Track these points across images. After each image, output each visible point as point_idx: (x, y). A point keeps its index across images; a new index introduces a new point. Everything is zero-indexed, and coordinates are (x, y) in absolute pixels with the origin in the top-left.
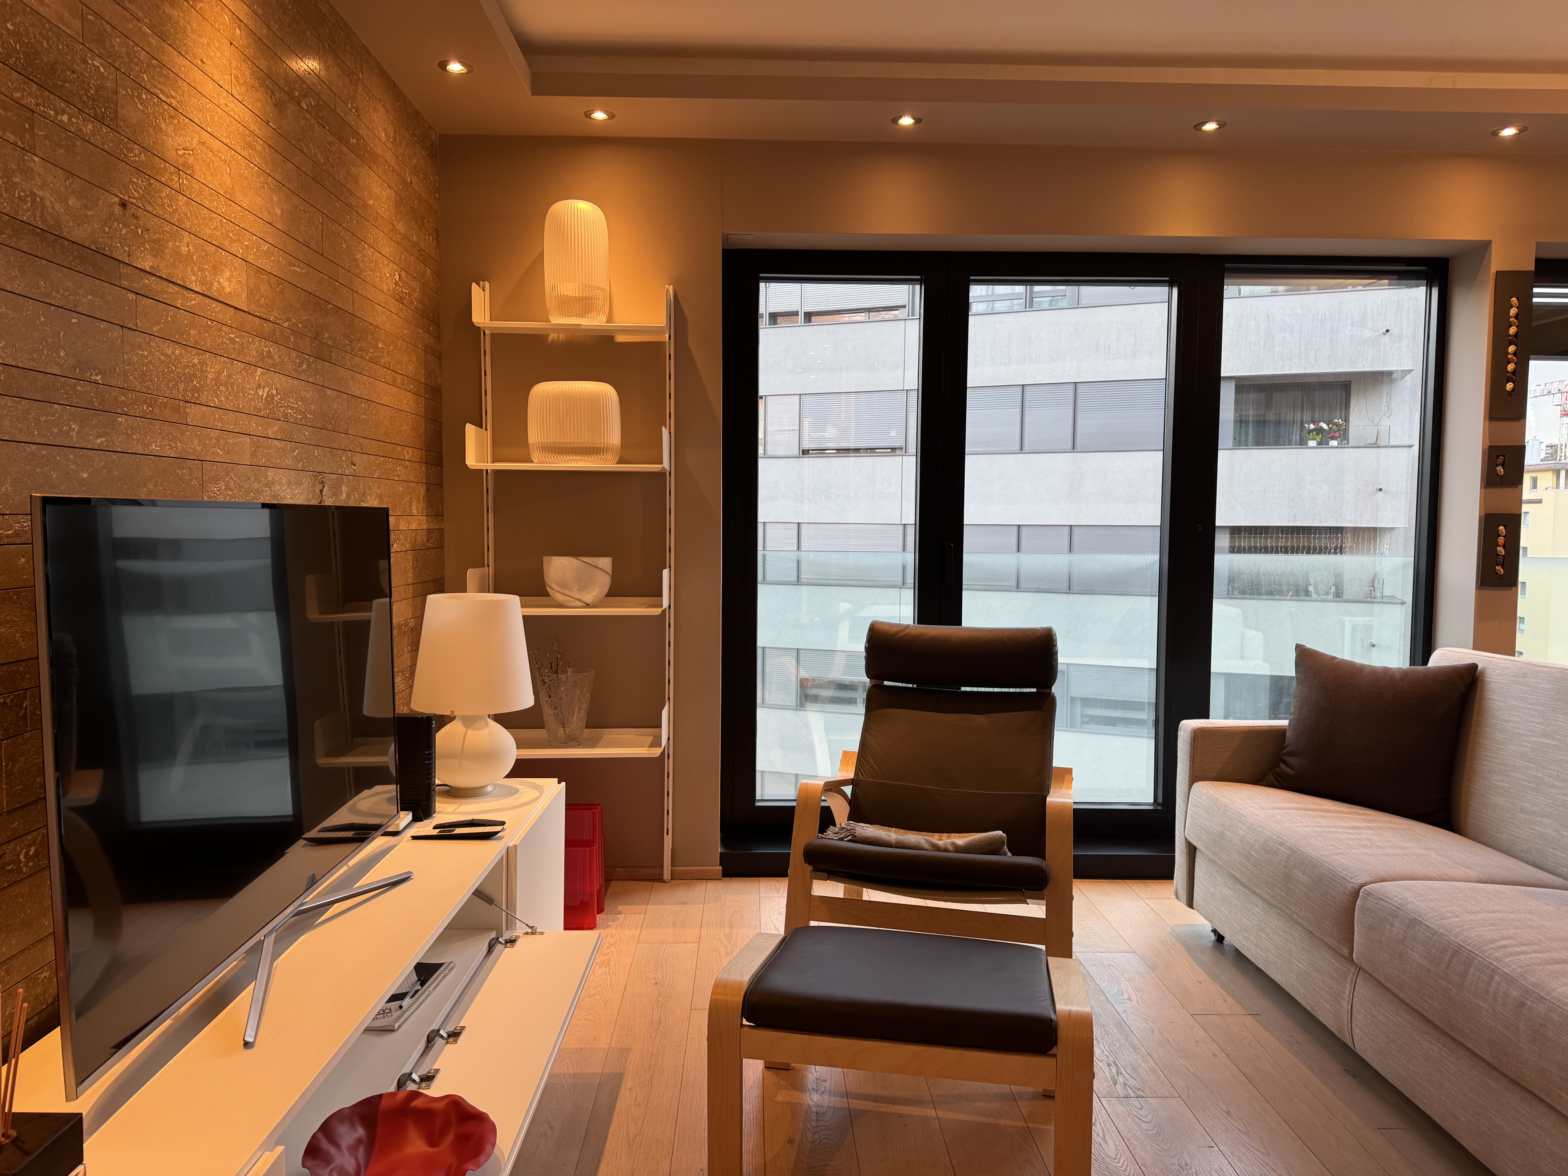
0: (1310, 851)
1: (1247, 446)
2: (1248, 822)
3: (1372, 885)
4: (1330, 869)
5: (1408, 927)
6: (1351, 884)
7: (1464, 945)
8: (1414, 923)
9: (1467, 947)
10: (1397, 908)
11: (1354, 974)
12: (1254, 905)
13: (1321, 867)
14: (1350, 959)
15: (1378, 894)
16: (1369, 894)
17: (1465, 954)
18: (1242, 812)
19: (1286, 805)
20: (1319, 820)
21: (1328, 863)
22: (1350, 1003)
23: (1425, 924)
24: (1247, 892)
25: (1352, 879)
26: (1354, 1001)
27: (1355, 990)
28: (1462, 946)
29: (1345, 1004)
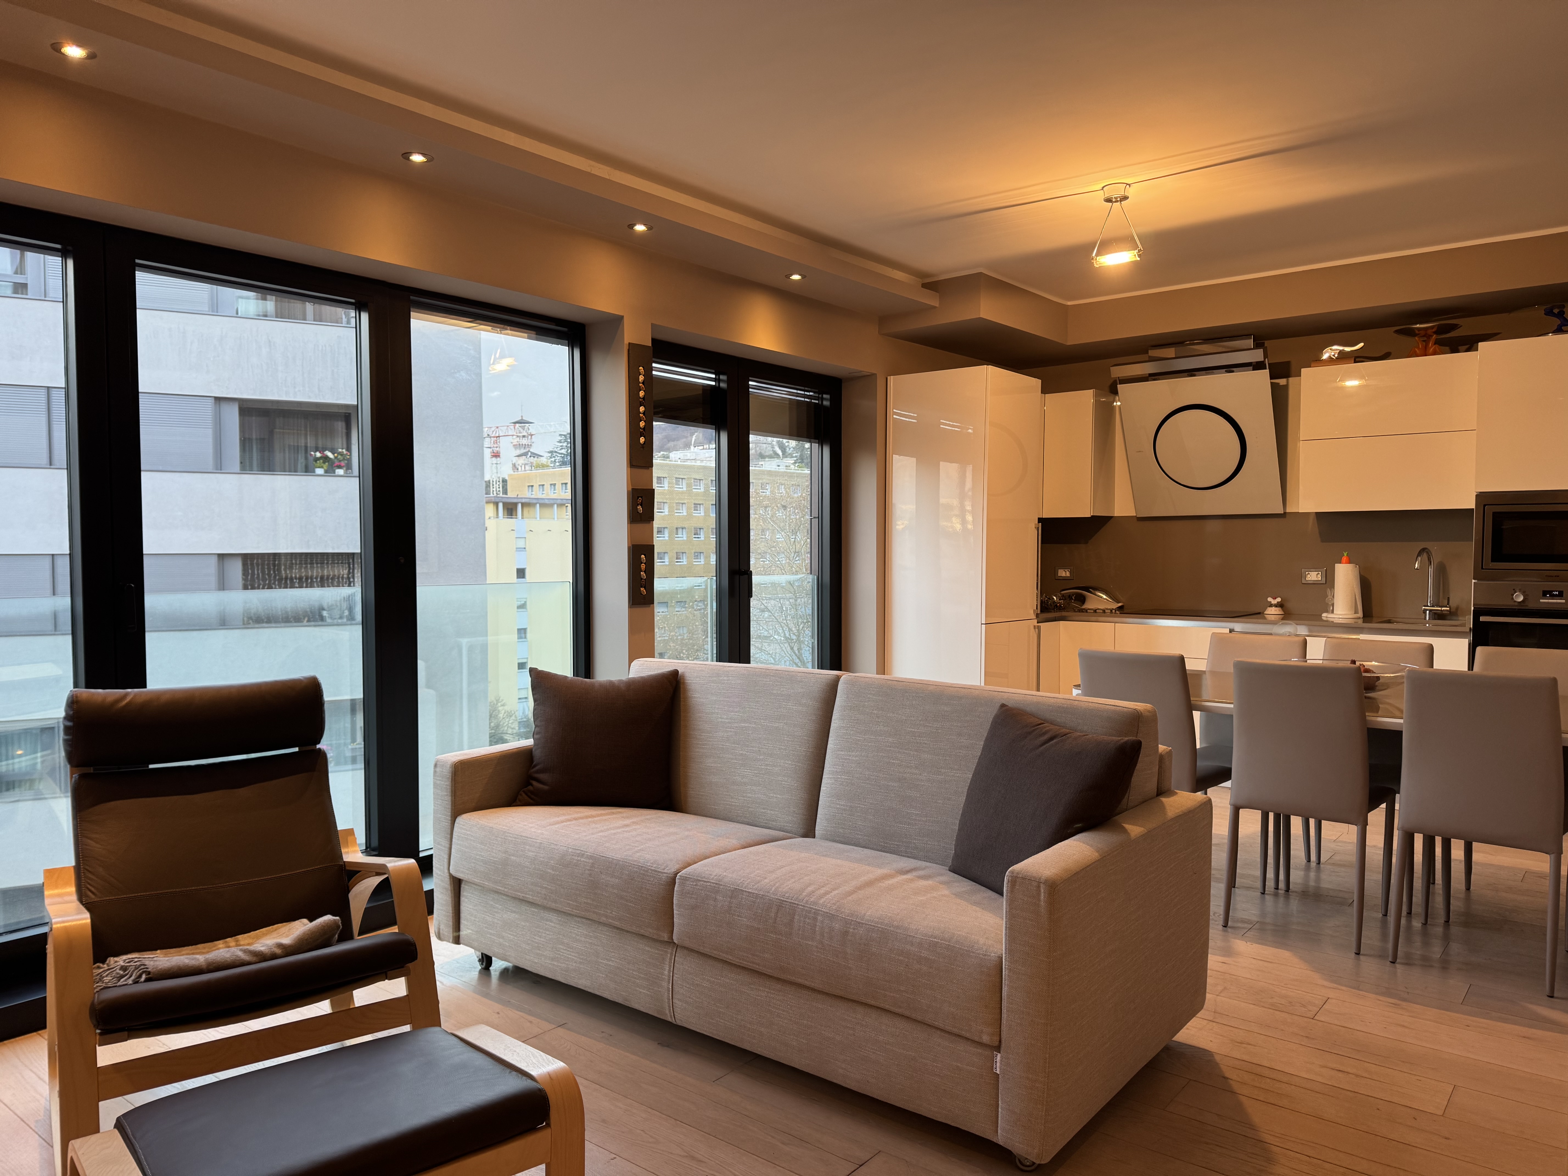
0: (611, 855)
1: (252, 471)
2: (536, 842)
3: (685, 870)
4: (640, 866)
5: (731, 898)
6: (665, 875)
7: (784, 899)
8: (735, 892)
9: (788, 900)
10: (716, 884)
11: (671, 954)
12: (547, 920)
13: (630, 866)
14: (671, 942)
15: (694, 876)
16: (685, 879)
17: (787, 907)
18: (524, 834)
19: (557, 819)
20: (593, 825)
21: (635, 861)
22: (671, 981)
23: (746, 891)
24: (536, 910)
25: (664, 869)
26: (674, 978)
27: (675, 968)
28: (783, 901)
29: (665, 984)
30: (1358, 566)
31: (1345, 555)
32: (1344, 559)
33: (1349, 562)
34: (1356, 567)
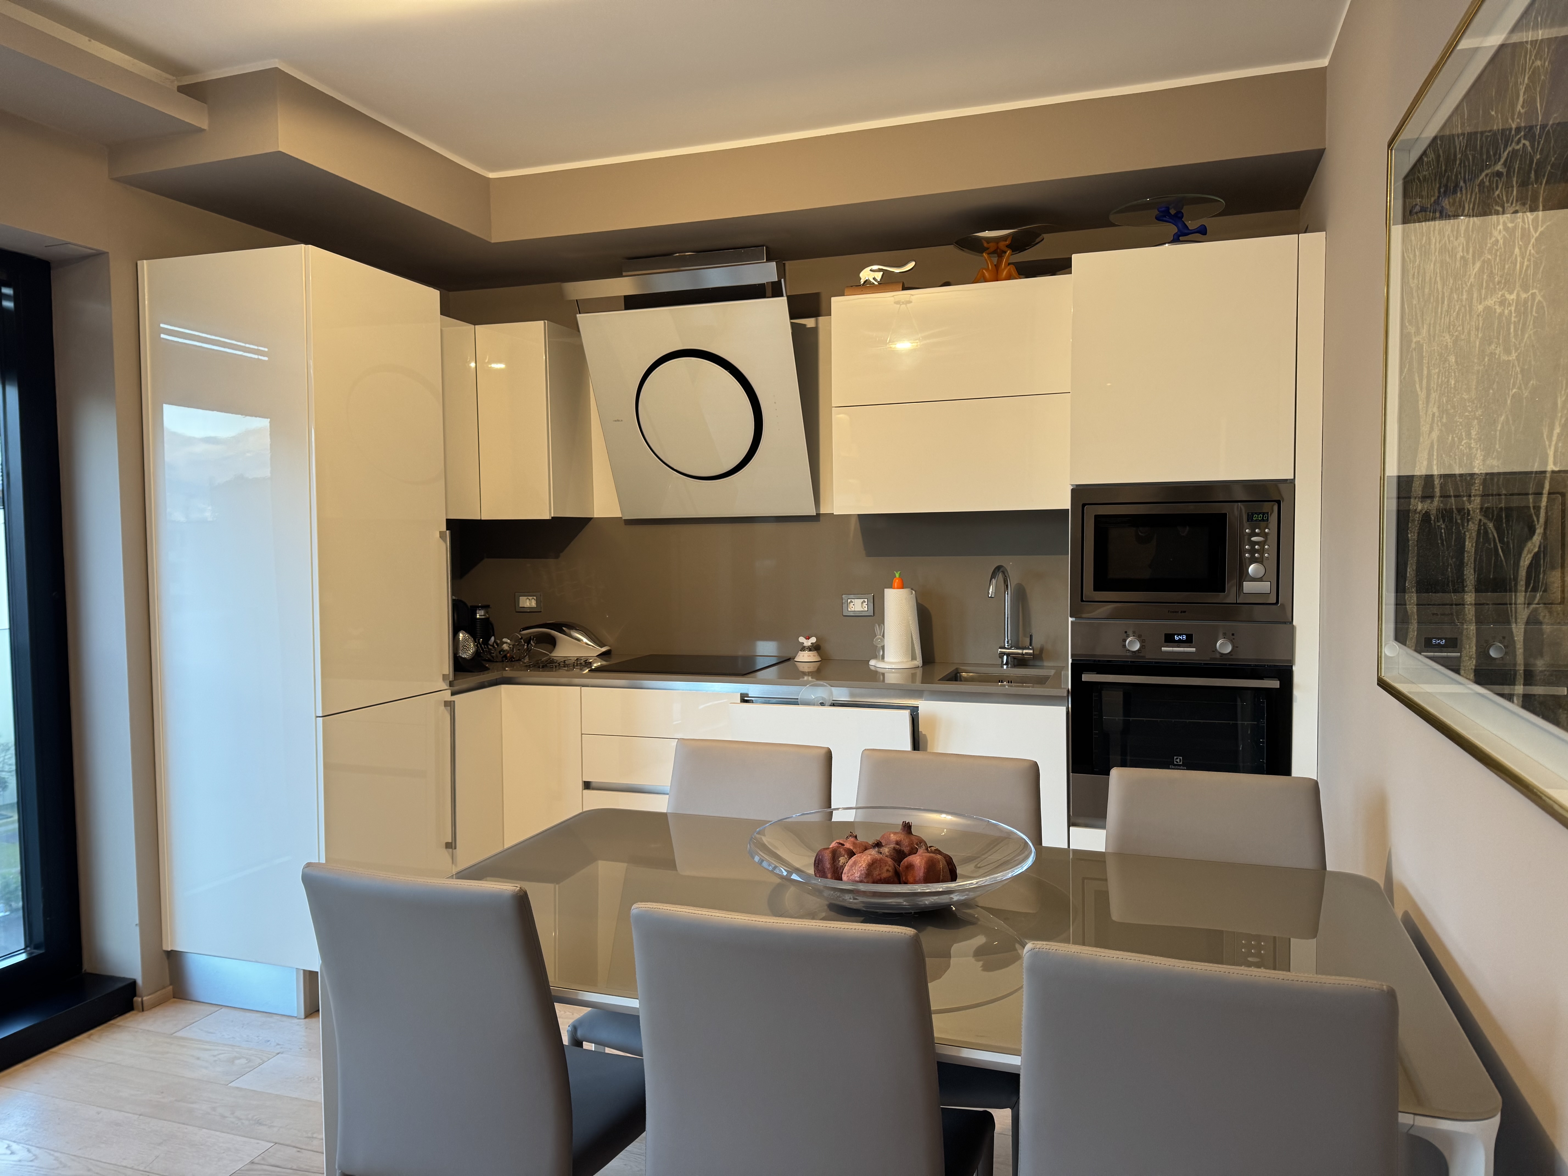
30: (914, 592)
31: (897, 575)
32: (896, 582)
33: (902, 586)
34: (912, 593)
